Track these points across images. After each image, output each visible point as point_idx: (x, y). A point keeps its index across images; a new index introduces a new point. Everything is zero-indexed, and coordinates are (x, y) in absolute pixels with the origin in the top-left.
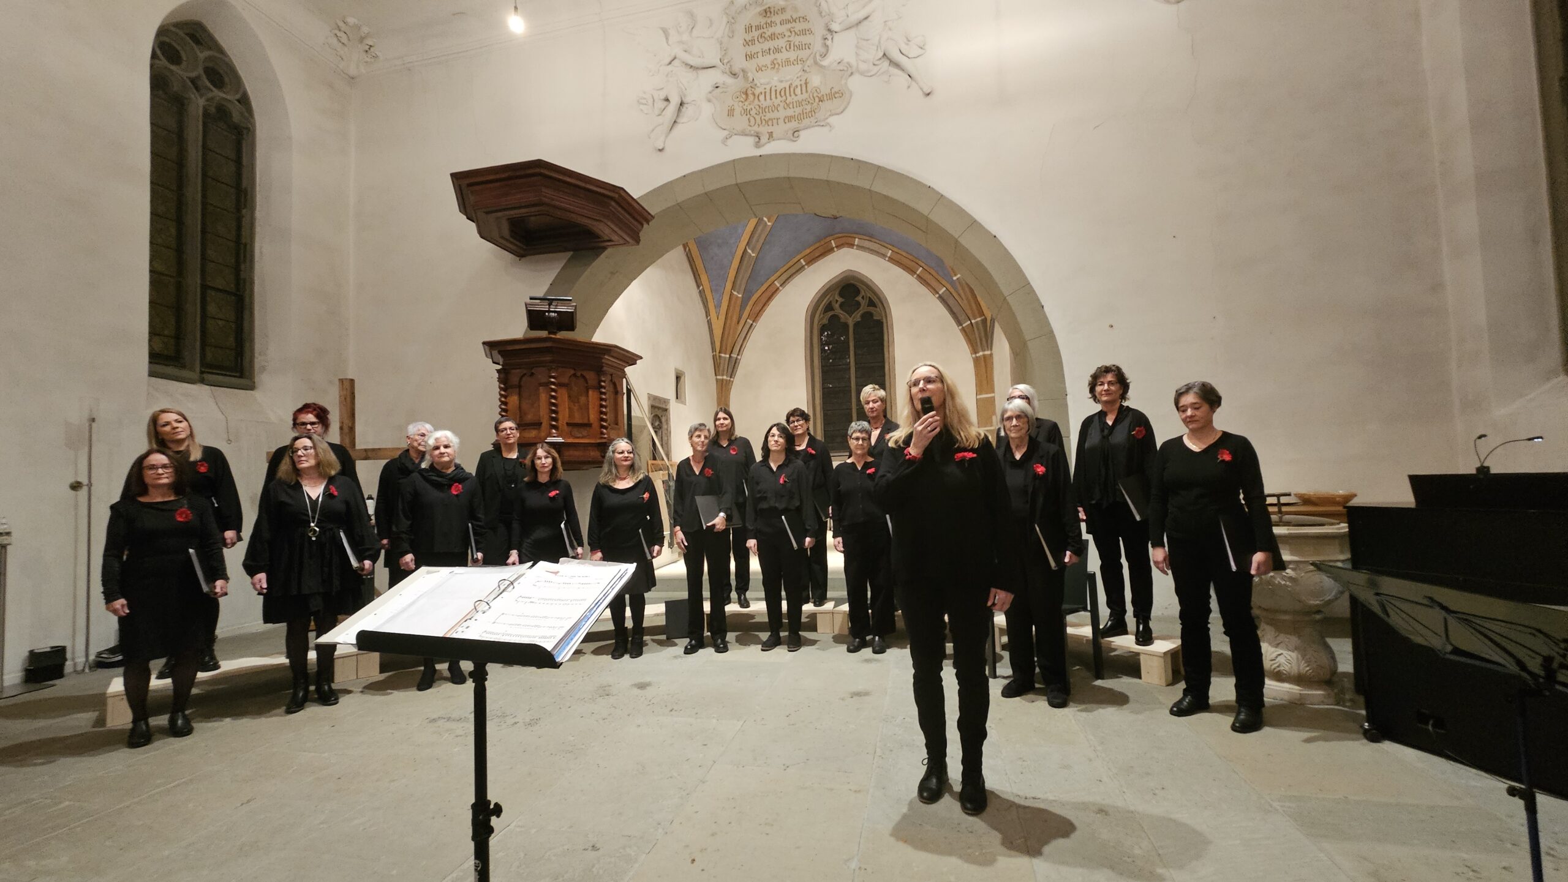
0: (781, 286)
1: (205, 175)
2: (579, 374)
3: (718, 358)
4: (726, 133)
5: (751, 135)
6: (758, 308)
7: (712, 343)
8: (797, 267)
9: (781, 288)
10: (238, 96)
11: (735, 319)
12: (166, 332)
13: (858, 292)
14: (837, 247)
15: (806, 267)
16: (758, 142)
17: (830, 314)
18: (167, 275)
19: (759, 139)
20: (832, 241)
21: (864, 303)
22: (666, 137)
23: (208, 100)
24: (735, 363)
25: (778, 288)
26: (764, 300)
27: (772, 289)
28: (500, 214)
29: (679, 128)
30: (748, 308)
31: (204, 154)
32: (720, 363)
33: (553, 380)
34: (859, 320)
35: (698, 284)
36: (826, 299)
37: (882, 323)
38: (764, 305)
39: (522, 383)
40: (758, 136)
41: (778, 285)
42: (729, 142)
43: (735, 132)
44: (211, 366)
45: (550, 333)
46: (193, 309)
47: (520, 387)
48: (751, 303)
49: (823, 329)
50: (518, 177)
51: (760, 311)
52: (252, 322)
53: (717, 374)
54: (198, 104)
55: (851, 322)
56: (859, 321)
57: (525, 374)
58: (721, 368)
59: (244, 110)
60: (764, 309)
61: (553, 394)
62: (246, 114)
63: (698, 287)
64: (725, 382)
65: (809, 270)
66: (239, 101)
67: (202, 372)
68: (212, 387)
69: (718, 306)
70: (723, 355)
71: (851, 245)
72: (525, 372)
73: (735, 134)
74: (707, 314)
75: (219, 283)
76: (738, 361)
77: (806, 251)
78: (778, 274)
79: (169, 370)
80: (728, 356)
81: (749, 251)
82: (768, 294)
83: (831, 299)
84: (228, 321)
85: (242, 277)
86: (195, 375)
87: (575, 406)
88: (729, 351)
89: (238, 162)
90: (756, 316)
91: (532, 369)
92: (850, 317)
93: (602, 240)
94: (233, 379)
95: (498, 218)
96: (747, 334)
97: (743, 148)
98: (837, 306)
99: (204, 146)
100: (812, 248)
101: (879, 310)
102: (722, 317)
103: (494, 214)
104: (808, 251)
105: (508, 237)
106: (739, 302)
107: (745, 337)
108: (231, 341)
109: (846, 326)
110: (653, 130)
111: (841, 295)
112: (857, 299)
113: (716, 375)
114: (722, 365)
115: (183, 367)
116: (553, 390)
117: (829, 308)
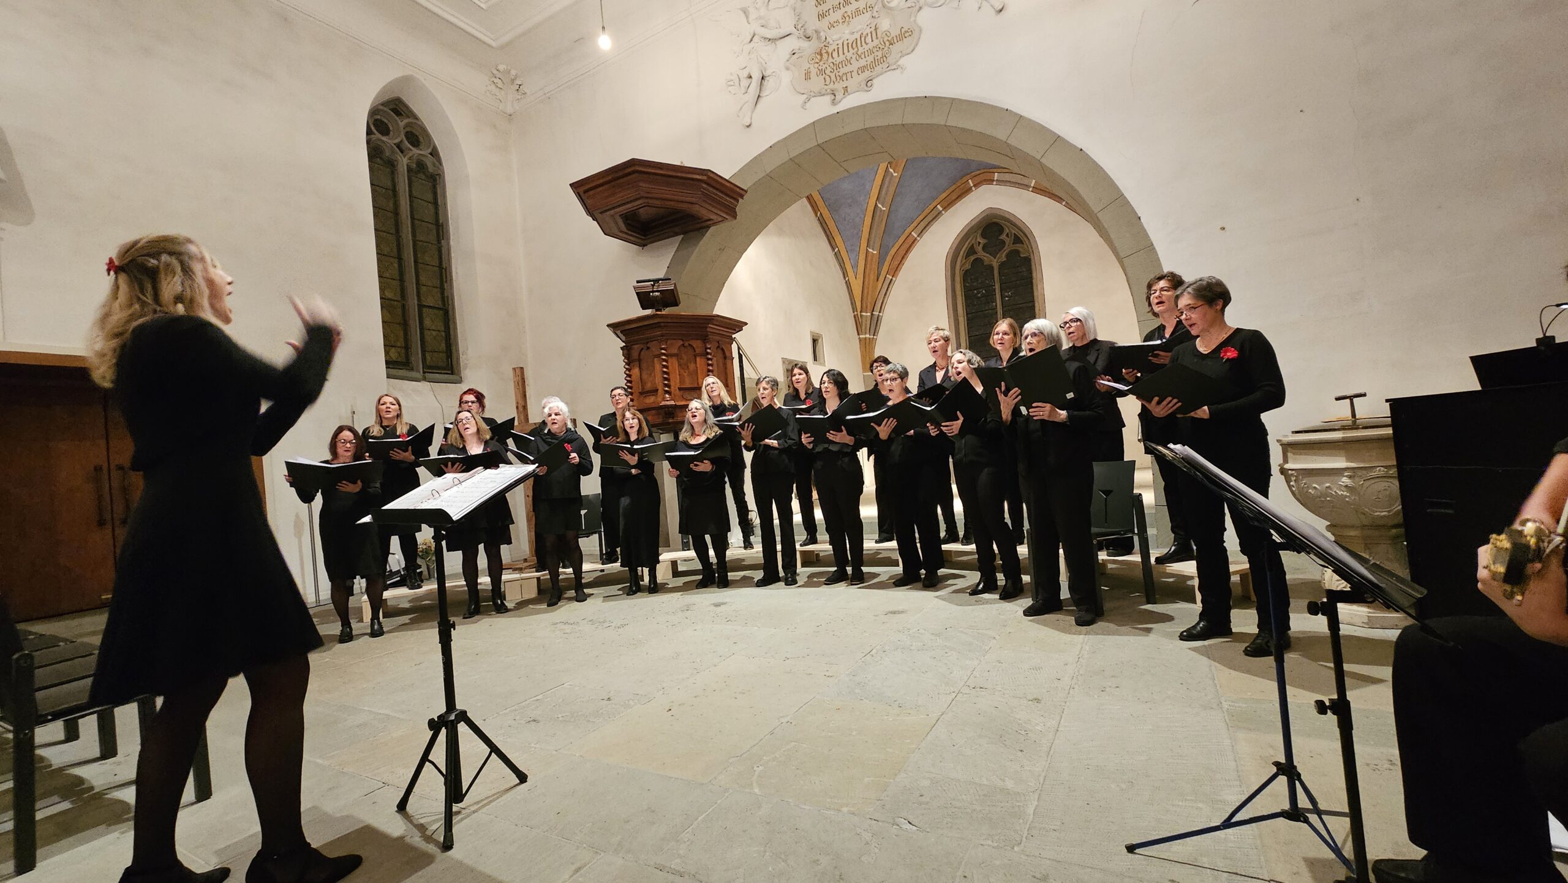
0: (918, 236)
1: (413, 218)
2: (686, 344)
3: (859, 317)
4: (805, 96)
5: (828, 94)
6: (897, 263)
7: (852, 303)
8: (934, 213)
9: (918, 238)
10: (430, 150)
11: (873, 277)
12: (399, 344)
13: (1001, 230)
14: (975, 186)
15: (943, 212)
16: (834, 99)
17: (972, 258)
18: (394, 301)
19: (835, 96)
20: (970, 181)
21: (1007, 241)
22: (753, 112)
23: (410, 159)
24: (878, 320)
25: (916, 239)
26: (902, 252)
27: (910, 241)
28: (612, 212)
29: (762, 101)
30: (887, 264)
31: (411, 202)
32: (862, 322)
33: (663, 351)
34: (1005, 259)
35: (833, 245)
36: (967, 243)
37: (1030, 259)
38: (903, 258)
39: (642, 357)
40: (833, 94)
41: (916, 236)
42: (808, 105)
43: (812, 94)
44: (430, 367)
45: (657, 310)
46: (414, 324)
47: (640, 360)
48: (889, 258)
49: (966, 275)
50: (619, 178)
51: (899, 264)
52: (455, 329)
53: (860, 332)
54: (403, 162)
55: (995, 264)
56: (1004, 261)
57: (643, 349)
58: (863, 328)
59: (435, 160)
60: (903, 262)
61: (664, 363)
62: (437, 164)
63: (833, 249)
64: (868, 340)
65: (946, 215)
66: (431, 154)
67: (424, 372)
68: (431, 383)
69: (855, 266)
70: (864, 314)
71: (990, 181)
72: (642, 346)
73: (813, 97)
74: (845, 274)
75: (430, 301)
76: (880, 318)
77: (942, 195)
78: (915, 224)
79: (401, 373)
80: (869, 314)
81: (880, 206)
82: (906, 246)
83: (973, 242)
84: (439, 331)
85: (446, 295)
86: (419, 375)
87: (685, 372)
88: (870, 308)
89: (435, 203)
90: (895, 271)
91: (647, 343)
92: (995, 258)
93: (703, 220)
94: (446, 376)
95: (612, 216)
96: (887, 290)
97: (822, 108)
98: (979, 249)
99: (410, 196)
100: (948, 192)
101: (1026, 247)
102: (860, 276)
103: (608, 213)
104: (944, 195)
105: (626, 230)
106: (876, 259)
107: (885, 294)
108: (443, 346)
109: (991, 268)
110: (741, 108)
111: (983, 236)
112: (1001, 238)
113: (858, 335)
114: (864, 324)
115: (412, 369)
116: (664, 360)
117: (971, 251)
